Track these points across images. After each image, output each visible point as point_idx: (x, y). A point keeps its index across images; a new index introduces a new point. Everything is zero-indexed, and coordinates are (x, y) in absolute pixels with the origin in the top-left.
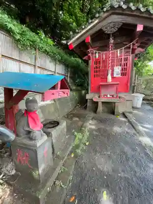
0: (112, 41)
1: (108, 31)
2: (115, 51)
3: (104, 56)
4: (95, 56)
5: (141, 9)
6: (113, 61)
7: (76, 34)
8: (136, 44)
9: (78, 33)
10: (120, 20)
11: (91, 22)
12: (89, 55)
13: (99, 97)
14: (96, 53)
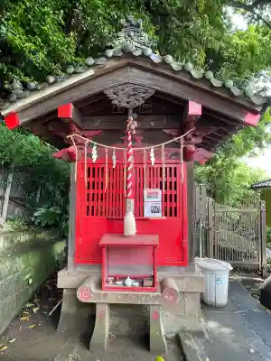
0: (133, 124)
1: (120, 100)
2: (144, 149)
3: (114, 157)
4: (90, 155)
5: (193, 73)
6: (140, 173)
7: (27, 93)
8: (193, 140)
9: (36, 90)
10: (147, 82)
11: (75, 73)
12: (71, 149)
13: (100, 285)
14: (91, 145)
